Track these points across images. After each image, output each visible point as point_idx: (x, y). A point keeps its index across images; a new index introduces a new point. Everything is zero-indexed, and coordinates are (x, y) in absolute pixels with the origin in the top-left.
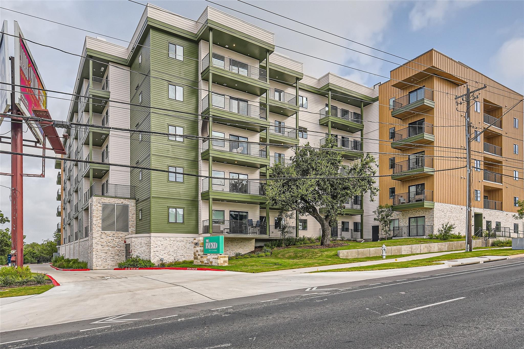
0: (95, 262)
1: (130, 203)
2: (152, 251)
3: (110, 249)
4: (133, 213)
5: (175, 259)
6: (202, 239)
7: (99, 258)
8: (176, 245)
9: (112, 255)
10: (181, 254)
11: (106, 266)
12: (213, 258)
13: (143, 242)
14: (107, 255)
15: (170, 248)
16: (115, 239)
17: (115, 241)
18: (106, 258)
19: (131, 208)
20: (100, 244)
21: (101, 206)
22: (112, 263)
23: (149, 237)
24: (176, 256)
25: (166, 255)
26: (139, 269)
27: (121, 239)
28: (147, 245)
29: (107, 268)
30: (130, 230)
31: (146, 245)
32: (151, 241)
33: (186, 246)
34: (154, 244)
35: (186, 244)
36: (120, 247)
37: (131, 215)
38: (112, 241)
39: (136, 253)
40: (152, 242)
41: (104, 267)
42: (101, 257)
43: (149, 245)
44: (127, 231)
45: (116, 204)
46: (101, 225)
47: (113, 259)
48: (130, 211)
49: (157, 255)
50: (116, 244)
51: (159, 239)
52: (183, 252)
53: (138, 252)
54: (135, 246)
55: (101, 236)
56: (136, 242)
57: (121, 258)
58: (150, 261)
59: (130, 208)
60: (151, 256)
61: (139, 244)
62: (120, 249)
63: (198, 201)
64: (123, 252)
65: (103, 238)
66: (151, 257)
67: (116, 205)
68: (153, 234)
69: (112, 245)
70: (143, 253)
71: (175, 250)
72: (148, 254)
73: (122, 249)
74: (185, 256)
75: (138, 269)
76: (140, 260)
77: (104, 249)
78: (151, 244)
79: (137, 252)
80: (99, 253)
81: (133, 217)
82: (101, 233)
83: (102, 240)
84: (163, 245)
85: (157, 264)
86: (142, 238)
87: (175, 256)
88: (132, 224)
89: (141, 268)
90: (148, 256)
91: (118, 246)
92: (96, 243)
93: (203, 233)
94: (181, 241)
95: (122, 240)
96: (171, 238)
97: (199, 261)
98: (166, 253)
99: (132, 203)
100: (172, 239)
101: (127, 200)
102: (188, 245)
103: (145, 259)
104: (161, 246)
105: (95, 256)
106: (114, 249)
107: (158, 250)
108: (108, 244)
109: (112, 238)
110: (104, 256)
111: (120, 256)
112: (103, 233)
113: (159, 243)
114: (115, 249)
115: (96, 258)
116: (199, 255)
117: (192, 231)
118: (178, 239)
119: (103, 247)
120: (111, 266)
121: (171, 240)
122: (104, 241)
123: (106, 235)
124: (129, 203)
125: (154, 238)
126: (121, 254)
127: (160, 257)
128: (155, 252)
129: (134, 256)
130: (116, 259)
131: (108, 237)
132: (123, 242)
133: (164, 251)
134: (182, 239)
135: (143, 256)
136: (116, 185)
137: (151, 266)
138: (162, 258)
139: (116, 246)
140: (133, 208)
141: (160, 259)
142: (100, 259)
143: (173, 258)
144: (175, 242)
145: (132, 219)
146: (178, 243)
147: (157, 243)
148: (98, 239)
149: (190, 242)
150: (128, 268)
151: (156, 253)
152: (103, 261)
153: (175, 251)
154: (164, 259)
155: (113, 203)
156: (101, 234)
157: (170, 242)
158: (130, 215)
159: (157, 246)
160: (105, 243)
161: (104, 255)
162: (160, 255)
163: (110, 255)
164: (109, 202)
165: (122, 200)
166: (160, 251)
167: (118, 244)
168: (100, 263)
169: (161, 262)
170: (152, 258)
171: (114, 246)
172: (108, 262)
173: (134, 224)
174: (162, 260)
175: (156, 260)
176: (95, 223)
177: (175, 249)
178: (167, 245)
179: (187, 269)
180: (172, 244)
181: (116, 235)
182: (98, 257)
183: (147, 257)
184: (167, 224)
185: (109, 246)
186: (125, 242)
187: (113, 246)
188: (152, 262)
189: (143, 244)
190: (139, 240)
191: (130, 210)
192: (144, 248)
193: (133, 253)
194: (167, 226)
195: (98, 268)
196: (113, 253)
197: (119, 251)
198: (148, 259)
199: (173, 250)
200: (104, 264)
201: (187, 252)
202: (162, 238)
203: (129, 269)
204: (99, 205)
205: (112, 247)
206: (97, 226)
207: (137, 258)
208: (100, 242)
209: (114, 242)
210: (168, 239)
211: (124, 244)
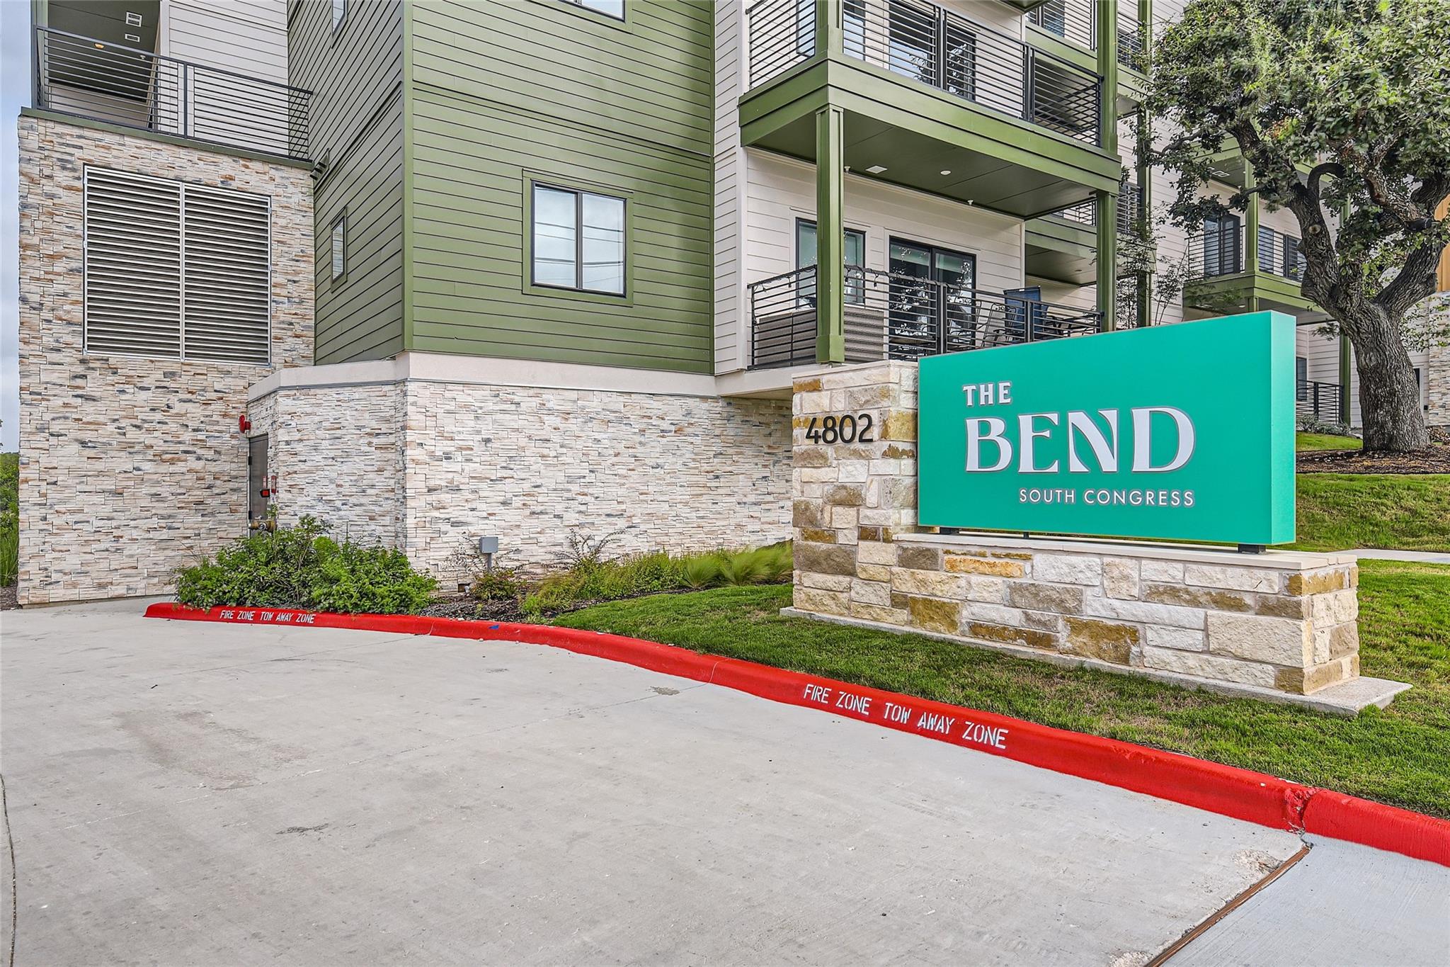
0: (40, 554)
1: (280, 191)
2: (415, 483)
3: (147, 467)
4: (296, 250)
5: (574, 544)
6: (908, 384)
7: (68, 527)
8: (579, 444)
9: (161, 508)
10: (614, 508)
11: (115, 577)
12: (1158, 593)
13: (349, 418)
14: (119, 504)
15: (538, 465)
16: (178, 408)
17: (178, 415)
18: (114, 523)
19: (282, 222)
20: (74, 434)
21: (78, 184)
22: (161, 556)
23: (395, 383)
24: (583, 519)
25: (511, 516)
26: (317, 623)
27: (218, 407)
28: (382, 440)
29: (121, 591)
30: (277, 352)
31: (375, 441)
32: (410, 409)
33: (640, 451)
34: (433, 433)
35: (638, 438)
36: (210, 454)
37: (284, 261)
38: (158, 416)
39: (301, 500)
40: (415, 418)
41: (101, 586)
42: (78, 517)
43: (392, 439)
44: (261, 357)
45: (182, 186)
46: (77, 313)
47: (165, 534)
48: (280, 237)
49: (454, 514)
50: (187, 436)
51: (463, 396)
52: (622, 491)
53: (313, 491)
54: (299, 447)
55: (79, 382)
56: (307, 420)
57: (220, 522)
58: (397, 562)
59: (279, 220)
60: (410, 522)
61: (320, 433)
62: (213, 467)
63: (708, 162)
64: (236, 485)
65: (97, 394)
66: (411, 533)
67: (182, 193)
68: (419, 364)
69: (160, 446)
70: (353, 500)
71: (570, 480)
72: (388, 506)
73: (227, 467)
74: (635, 520)
75: (310, 619)
76: (330, 548)
77: (99, 466)
78: (410, 436)
79: (309, 489)
80: (67, 493)
81: (297, 273)
82: (83, 361)
83: (89, 411)
84: (496, 444)
85: (448, 584)
86: (346, 393)
87: (571, 518)
88: (289, 318)
89: (333, 616)
90: (387, 520)
91: (200, 452)
92: (41, 430)
93: (750, 369)
94: (612, 416)
95: (225, 415)
96: (547, 396)
97: (875, 596)
98: (517, 502)
99: (291, 189)
100: (552, 400)
101: (256, 165)
102: (654, 449)
103: (367, 545)
104: (479, 448)
105: (37, 512)
106: (172, 469)
107: (458, 479)
108: (132, 435)
109: (162, 401)
110: (106, 511)
111: (212, 514)
112: (97, 364)
113: (465, 429)
114: (180, 467)
115: (41, 525)
116: (867, 534)
117: (680, 352)
118: (594, 403)
119: (92, 453)
120: (149, 576)
121: (551, 412)
122: (101, 419)
123: (116, 378)
124: (269, 188)
125: (432, 388)
126: (217, 501)
127: (472, 529)
128: (433, 498)
129: (288, 520)
130: (190, 533)
131: (130, 388)
132: (235, 428)
133: (499, 486)
134: (617, 403)
135: (351, 523)
136: (186, 64)
137: (405, 601)
138: (487, 534)
139: (183, 448)
140: (298, 218)
141: (475, 541)
142: (68, 537)
143: (560, 536)
144: (574, 425)
145: (290, 286)
146: (595, 431)
147: (449, 426)
148: (60, 402)
149: (665, 425)
150: (240, 603)
151: (446, 497)
152: (95, 546)
153: (575, 488)
154: (504, 540)
155: (165, 173)
156: (80, 369)
157: (537, 425)
158: (279, 260)
159: (449, 447)
160: (111, 428)
161: (102, 506)
162: (469, 517)
163: (143, 509)
164: (137, 164)
165: (227, 166)
166: (474, 485)
167: (201, 436)
168: (72, 561)
169: (479, 567)
170: (417, 539)
171: (173, 448)
172: (134, 549)
173: (304, 317)
174: (483, 549)
175: (446, 553)
176: (36, 298)
177: (571, 471)
178: (523, 442)
179: (792, 695)
180: (556, 438)
181: (184, 379)
182: (58, 521)
183: (379, 531)
184: (518, 297)
185: (137, 448)
186: (245, 426)
187: (165, 447)
188: (418, 563)
189: (351, 438)
190: (327, 407)
191: (274, 233)
192: (356, 465)
193: (283, 496)
194: (524, 311)
195: (57, 593)
196: (164, 491)
197: (209, 480)
198: (386, 544)
199: (561, 477)
200: (104, 565)
201: (651, 489)
202: (487, 392)
203: (249, 615)
204: (63, 177)
205: (159, 458)
206: (49, 316)
207: (308, 531)
208: (70, 423)
209: (173, 426)
210: (529, 404)
211: (242, 436)
